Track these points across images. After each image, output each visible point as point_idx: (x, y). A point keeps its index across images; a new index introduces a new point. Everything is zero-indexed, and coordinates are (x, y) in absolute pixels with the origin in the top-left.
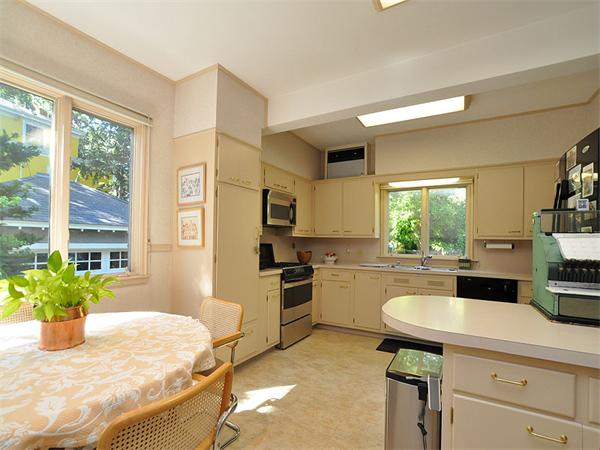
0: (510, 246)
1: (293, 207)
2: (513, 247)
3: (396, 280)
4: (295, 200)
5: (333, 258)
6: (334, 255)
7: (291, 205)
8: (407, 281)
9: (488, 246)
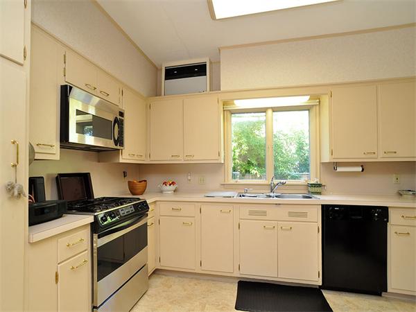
0: (360, 169)
1: (119, 122)
2: (363, 170)
3: (251, 213)
4: (122, 114)
5: (172, 187)
6: (173, 183)
7: (116, 121)
8: (264, 213)
9: (339, 169)
